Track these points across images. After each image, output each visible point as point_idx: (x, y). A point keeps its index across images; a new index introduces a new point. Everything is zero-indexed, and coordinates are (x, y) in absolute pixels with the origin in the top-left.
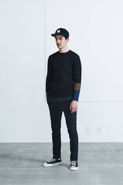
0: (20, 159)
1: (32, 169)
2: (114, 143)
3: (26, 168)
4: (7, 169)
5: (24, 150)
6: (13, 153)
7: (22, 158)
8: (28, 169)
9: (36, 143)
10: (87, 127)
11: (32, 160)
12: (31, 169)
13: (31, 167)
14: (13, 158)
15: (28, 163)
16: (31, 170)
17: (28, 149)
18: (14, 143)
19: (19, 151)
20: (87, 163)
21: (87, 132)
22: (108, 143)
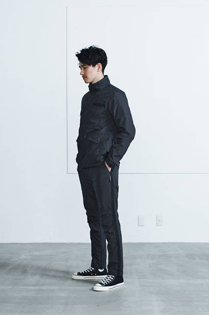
0: (25, 271)
2: (184, 243)
3: (33, 286)
4: (2, 287)
5: (31, 255)
6: (11, 260)
7: (27, 268)
9: (51, 244)
10: (138, 217)
12: (43, 288)
13: (43, 285)
14: (12, 268)
16: (43, 290)
17: (38, 253)
18: (14, 243)
19: (23, 257)
20: (139, 278)
21: (139, 226)
22: (173, 244)
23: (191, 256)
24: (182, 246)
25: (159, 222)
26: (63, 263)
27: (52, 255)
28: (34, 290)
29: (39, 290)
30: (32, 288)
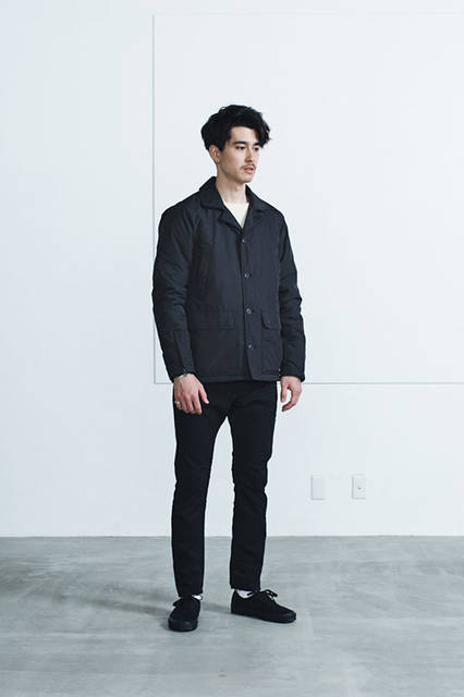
0: (60, 598)
1: (105, 636)
2: (412, 537)
3: (79, 632)
4: (11, 635)
5: (74, 563)
6: (31, 575)
7: (66, 593)
8: (87, 636)
9: (118, 539)
10: (312, 478)
12: (100, 636)
13: (99, 630)
14: (33, 593)
16: (100, 642)
17: (89, 560)
19: (56, 568)
20: (312, 615)
21: (313, 499)
22: (390, 538)
23: (428, 567)
25: (356, 490)
29: (91, 641)
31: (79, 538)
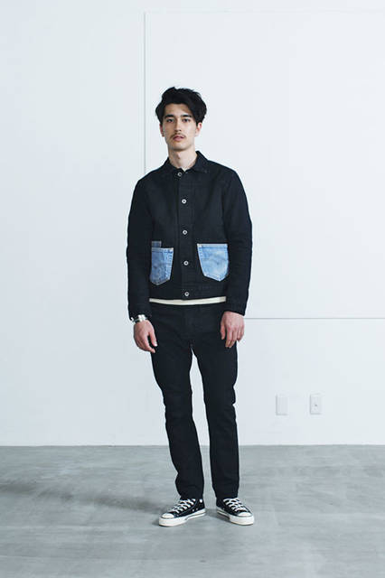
0: (67, 497)
1: (105, 528)
2: (361, 446)
4: (27, 527)
5: (80, 468)
6: (43, 477)
7: (73, 493)
8: (90, 528)
9: (116, 448)
10: (276, 397)
11: (104, 501)
12: (100, 528)
13: (100, 523)
14: (44, 494)
15: (91, 508)
16: (100, 533)
17: (91, 465)
19: (64, 472)
20: (278, 511)
21: (277, 414)
22: (341, 447)
23: (372, 471)
24: (357, 451)
25: (314, 407)
26: (138, 482)
27: (117, 469)
28: (85, 533)
29: (93, 533)
30: (82, 528)
31: (84, 447)
